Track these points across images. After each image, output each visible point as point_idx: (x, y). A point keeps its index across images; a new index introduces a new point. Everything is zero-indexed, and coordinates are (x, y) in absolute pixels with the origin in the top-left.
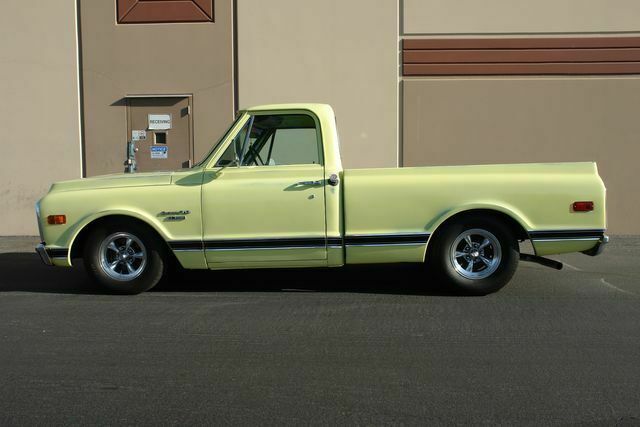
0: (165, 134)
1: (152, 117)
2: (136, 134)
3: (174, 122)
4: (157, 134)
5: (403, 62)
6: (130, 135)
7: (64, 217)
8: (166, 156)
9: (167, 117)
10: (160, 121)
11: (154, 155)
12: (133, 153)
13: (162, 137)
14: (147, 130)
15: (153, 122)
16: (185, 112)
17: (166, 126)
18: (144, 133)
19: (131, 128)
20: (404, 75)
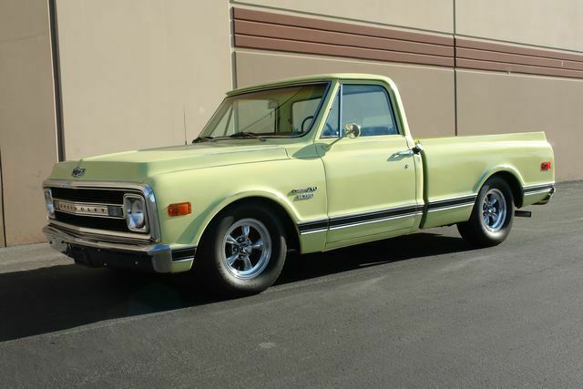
5: (234, 32)
7: (189, 204)
20: (235, 46)
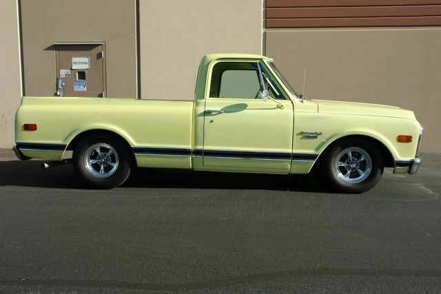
0: (84, 72)
1: (74, 60)
2: (63, 73)
3: (91, 63)
4: (79, 73)
5: (266, 17)
6: (58, 74)
8: (85, 89)
9: (86, 60)
10: (81, 62)
11: (76, 89)
12: (60, 87)
13: (82, 75)
14: (71, 69)
15: (75, 63)
16: (99, 56)
17: (86, 67)
18: (69, 72)
19: (60, 67)
20: (266, 28)
